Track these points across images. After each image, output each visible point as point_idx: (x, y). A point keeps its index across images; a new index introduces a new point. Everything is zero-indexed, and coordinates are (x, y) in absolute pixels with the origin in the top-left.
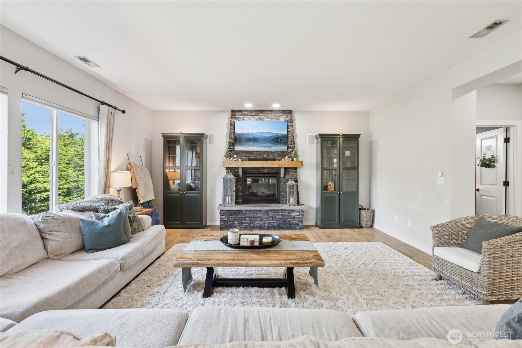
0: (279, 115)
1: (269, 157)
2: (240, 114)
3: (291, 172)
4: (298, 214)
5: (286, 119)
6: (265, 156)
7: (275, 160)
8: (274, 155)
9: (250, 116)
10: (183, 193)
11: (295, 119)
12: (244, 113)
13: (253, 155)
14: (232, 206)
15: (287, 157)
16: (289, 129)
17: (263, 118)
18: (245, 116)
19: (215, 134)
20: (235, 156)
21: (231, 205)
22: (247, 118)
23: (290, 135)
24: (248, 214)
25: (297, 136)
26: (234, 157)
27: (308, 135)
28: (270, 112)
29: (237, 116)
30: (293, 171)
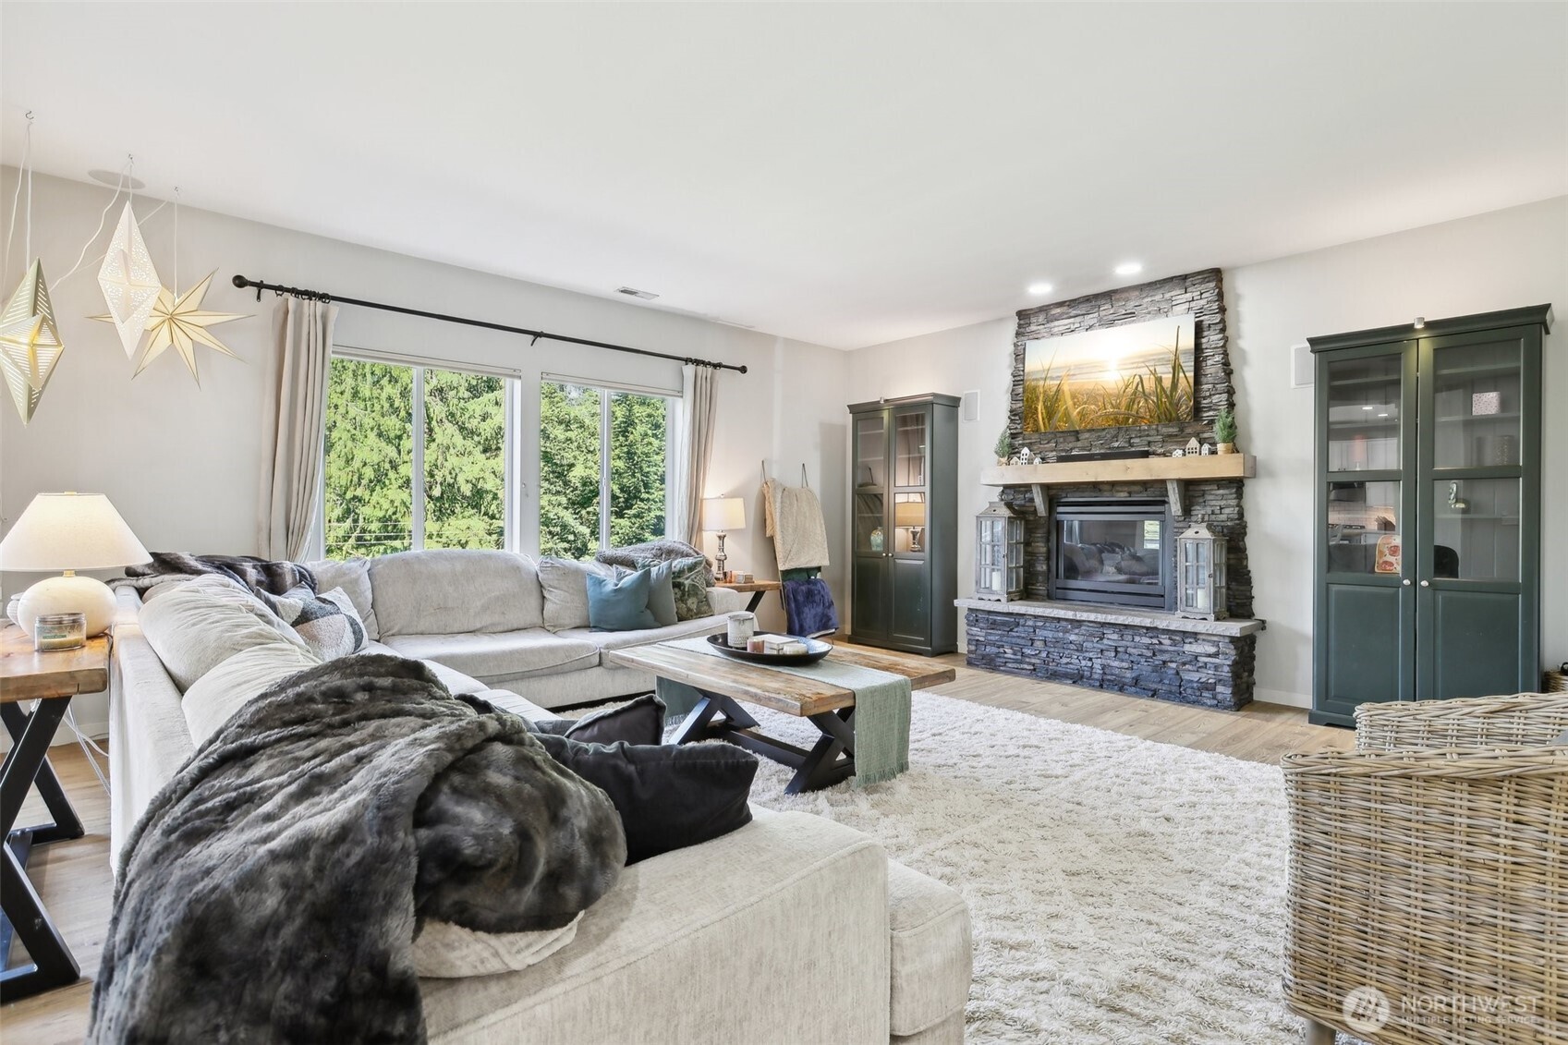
0: (1168, 296)
1: (1131, 445)
2: (1041, 318)
3: (1211, 497)
4: (1212, 650)
5: (1193, 304)
6: (1116, 444)
7: (1145, 454)
8: (1149, 439)
9: (1072, 320)
10: (887, 555)
11: (1238, 297)
12: (1053, 312)
13: (1079, 444)
14: (999, 600)
15: (1193, 443)
16: (1204, 340)
17: (1111, 317)
18: (1056, 323)
19: (979, 391)
20: (1025, 450)
21: (997, 598)
22: (1061, 328)
23: (1209, 362)
24: (1039, 627)
25: (1244, 360)
26: (1022, 452)
27: (1293, 348)
28: (1137, 293)
29: (1033, 328)
30: (1221, 492)
